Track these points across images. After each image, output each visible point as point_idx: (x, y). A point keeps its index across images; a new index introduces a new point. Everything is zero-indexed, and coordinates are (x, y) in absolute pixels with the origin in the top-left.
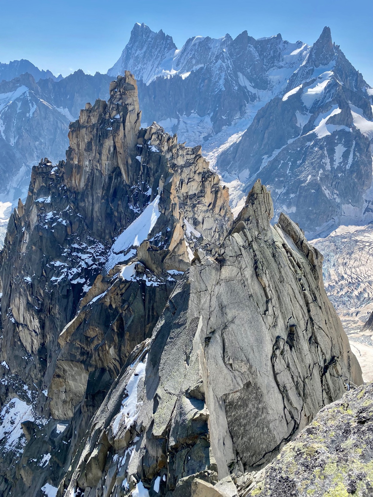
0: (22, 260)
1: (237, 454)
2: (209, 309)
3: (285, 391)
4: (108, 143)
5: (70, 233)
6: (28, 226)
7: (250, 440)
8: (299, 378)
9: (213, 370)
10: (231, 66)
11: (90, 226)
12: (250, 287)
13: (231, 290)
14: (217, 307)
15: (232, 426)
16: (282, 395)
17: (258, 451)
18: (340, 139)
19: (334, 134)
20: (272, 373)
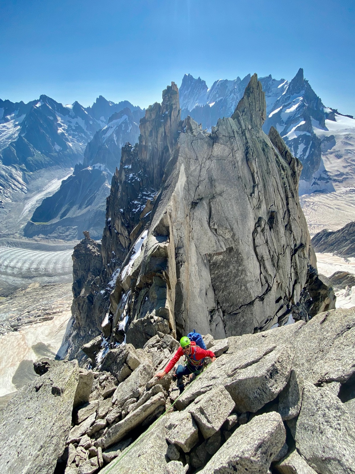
0: (119, 200)
1: (218, 303)
2: (198, 177)
3: (262, 260)
4: (161, 130)
5: (142, 186)
6: (121, 182)
7: (229, 294)
8: (274, 253)
9: (198, 230)
10: (239, 97)
11: (152, 182)
12: (240, 170)
13: (222, 168)
14: (206, 179)
15: (214, 281)
16: (260, 263)
17: (235, 303)
18: (302, 140)
19: (299, 137)
20: (252, 244)
